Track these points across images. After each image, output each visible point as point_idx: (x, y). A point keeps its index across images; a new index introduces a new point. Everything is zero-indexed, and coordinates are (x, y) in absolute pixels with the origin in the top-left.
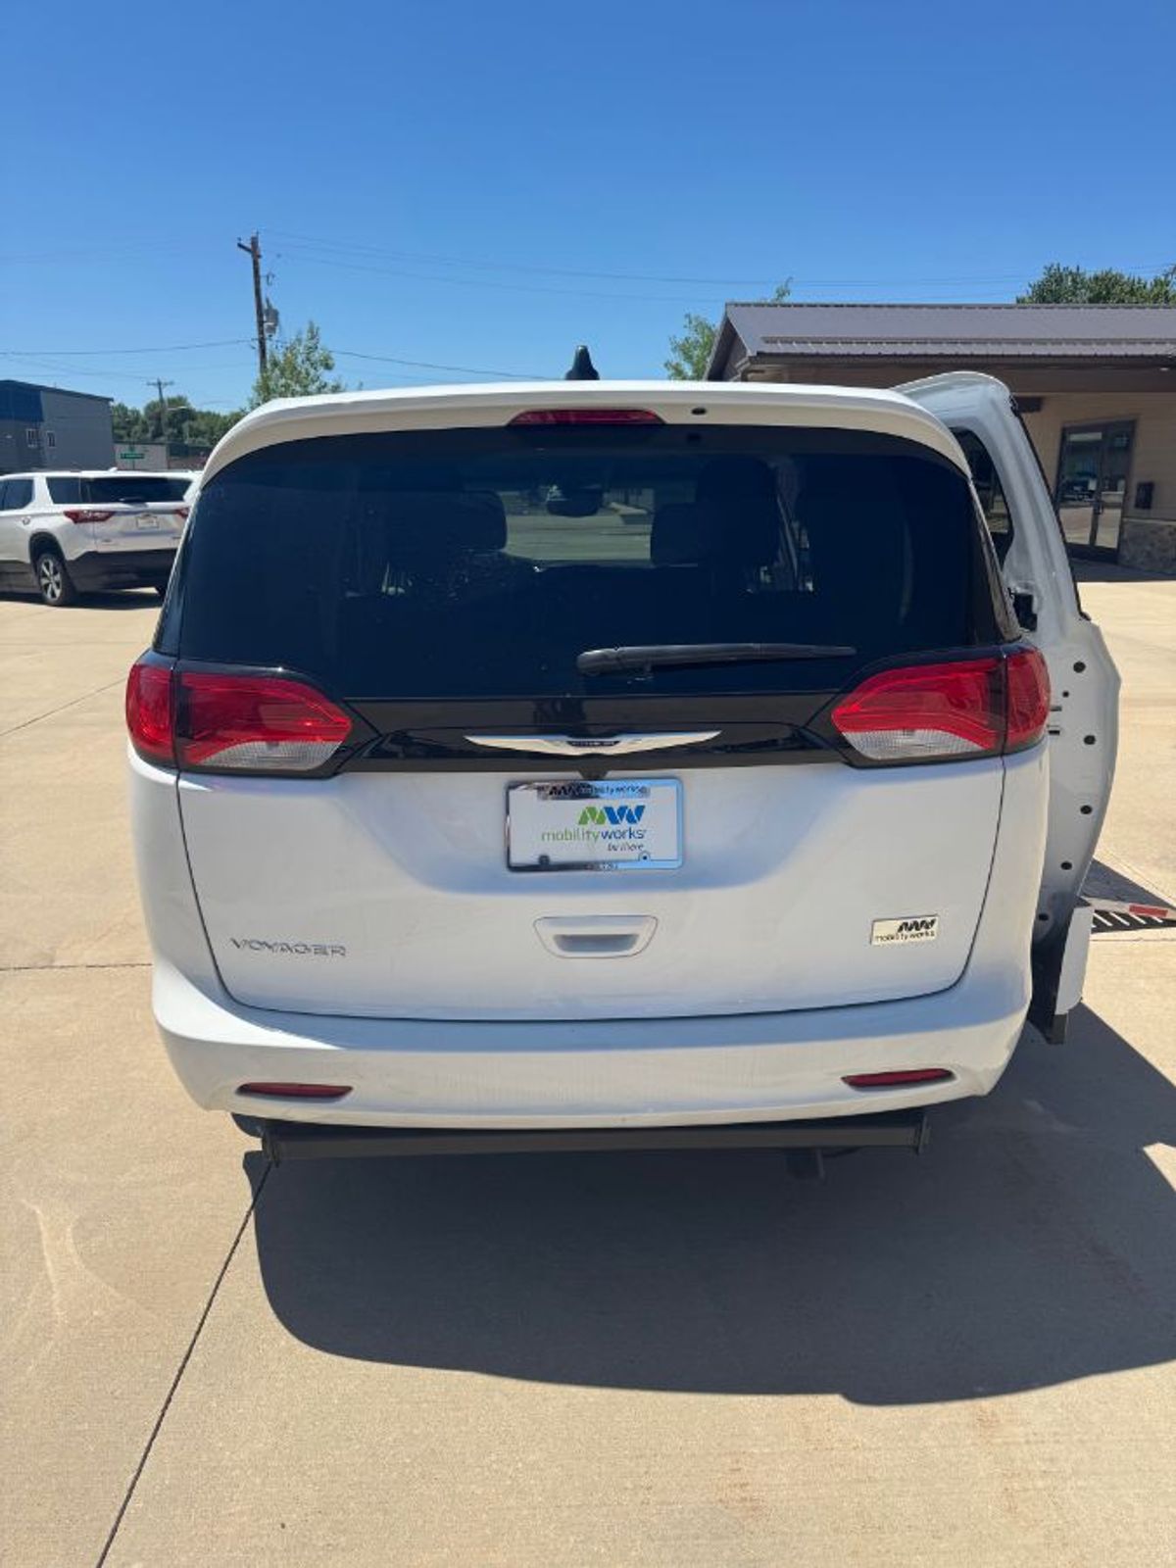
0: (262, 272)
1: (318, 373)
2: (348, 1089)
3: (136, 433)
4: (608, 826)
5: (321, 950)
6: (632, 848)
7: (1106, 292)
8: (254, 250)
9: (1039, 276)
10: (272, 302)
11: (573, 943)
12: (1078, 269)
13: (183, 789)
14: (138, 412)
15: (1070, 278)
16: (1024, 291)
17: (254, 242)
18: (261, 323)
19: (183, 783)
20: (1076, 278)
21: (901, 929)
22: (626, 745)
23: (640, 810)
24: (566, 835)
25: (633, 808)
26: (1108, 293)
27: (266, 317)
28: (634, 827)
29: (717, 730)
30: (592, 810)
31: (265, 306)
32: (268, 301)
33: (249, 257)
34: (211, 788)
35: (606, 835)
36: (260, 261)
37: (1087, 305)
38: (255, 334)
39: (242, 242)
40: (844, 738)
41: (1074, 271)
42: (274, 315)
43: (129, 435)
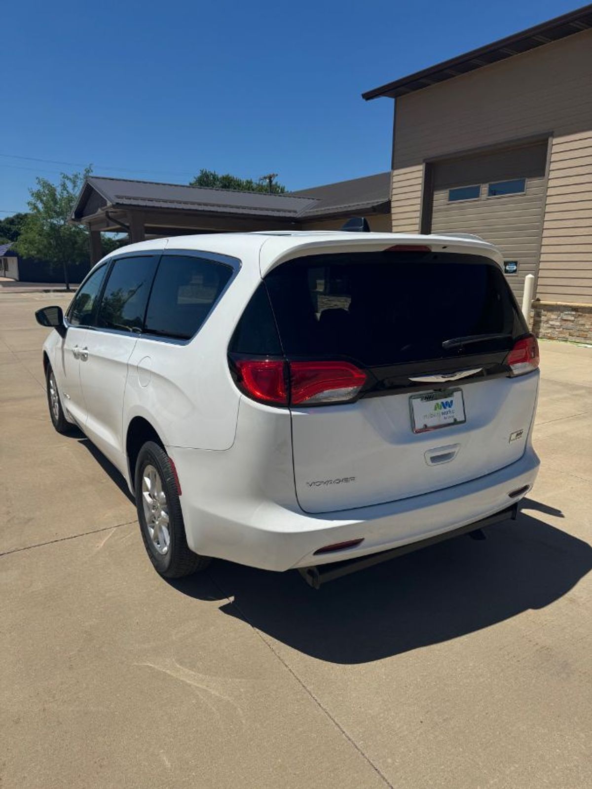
2: (362, 540)
4: (443, 410)
5: (346, 480)
6: (450, 417)
7: (228, 184)
9: (199, 174)
11: (434, 459)
12: (215, 172)
13: (294, 416)
15: (212, 176)
16: (193, 181)
19: (293, 413)
20: (214, 176)
21: (517, 436)
22: (458, 376)
23: (452, 402)
24: (432, 416)
25: (449, 401)
26: (229, 185)
28: (451, 409)
29: (481, 367)
30: (438, 404)
34: (308, 413)
35: (443, 414)
37: (221, 189)
40: (510, 367)
41: (213, 173)
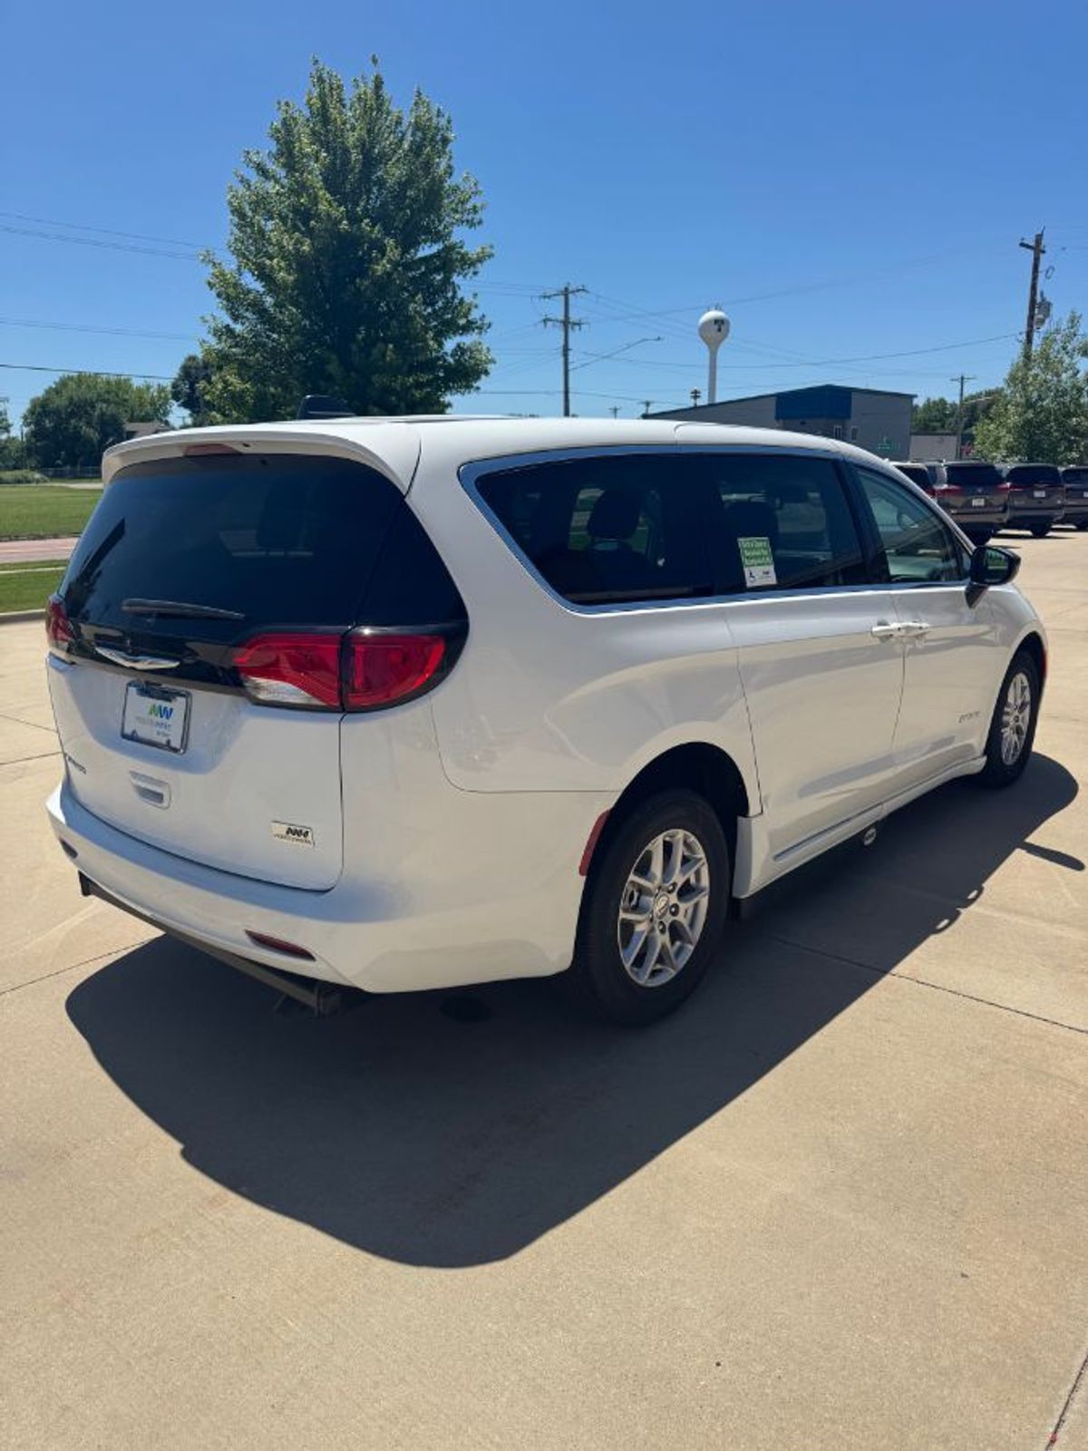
0: (1041, 268)
1: (1074, 361)
2: (77, 853)
3: (950, 424)
4: (159, 719)
6: (164, 734)
8: (1038, 249)
10: (1045, 295)
11: (143, 792)
14: (955, 405)
17: (1039, 239)
18: (1031, 317)
21: (288, 832)
23: (171, 711)
24: (145, 721)
25: (169, 709)
27: (1038, 309)
28: (168, 722)
30: (154, 706)
31: (1039, 299)
32: (1042, 294)
33: (1031, 253)
35: (157, 724)
36: (1042, 256)
38: (1024, 328)
39: (1025, 242)
40: (241, 680)
42: (1046, 307)
43: (943, 427)
